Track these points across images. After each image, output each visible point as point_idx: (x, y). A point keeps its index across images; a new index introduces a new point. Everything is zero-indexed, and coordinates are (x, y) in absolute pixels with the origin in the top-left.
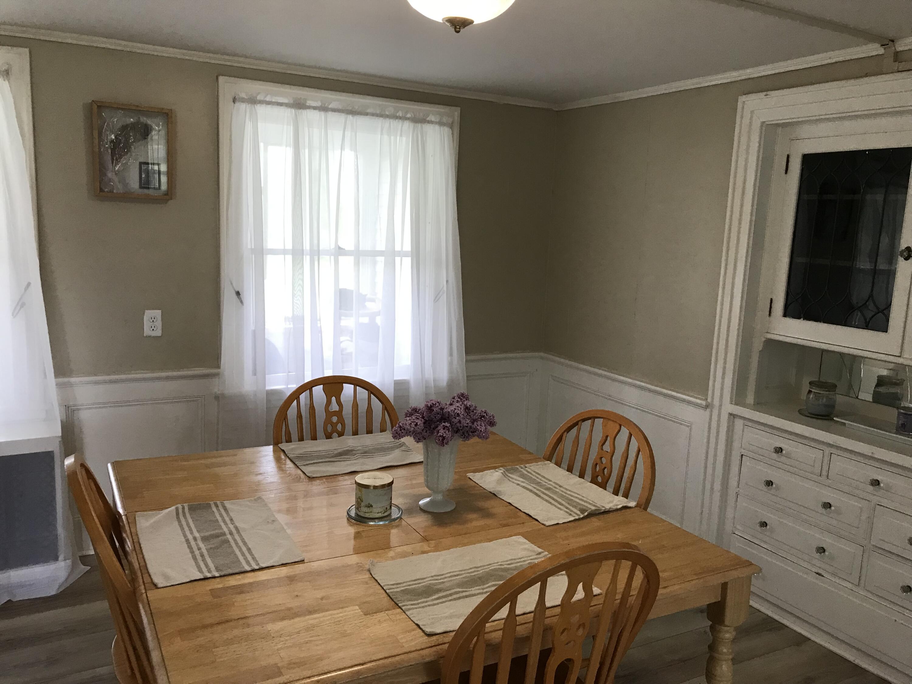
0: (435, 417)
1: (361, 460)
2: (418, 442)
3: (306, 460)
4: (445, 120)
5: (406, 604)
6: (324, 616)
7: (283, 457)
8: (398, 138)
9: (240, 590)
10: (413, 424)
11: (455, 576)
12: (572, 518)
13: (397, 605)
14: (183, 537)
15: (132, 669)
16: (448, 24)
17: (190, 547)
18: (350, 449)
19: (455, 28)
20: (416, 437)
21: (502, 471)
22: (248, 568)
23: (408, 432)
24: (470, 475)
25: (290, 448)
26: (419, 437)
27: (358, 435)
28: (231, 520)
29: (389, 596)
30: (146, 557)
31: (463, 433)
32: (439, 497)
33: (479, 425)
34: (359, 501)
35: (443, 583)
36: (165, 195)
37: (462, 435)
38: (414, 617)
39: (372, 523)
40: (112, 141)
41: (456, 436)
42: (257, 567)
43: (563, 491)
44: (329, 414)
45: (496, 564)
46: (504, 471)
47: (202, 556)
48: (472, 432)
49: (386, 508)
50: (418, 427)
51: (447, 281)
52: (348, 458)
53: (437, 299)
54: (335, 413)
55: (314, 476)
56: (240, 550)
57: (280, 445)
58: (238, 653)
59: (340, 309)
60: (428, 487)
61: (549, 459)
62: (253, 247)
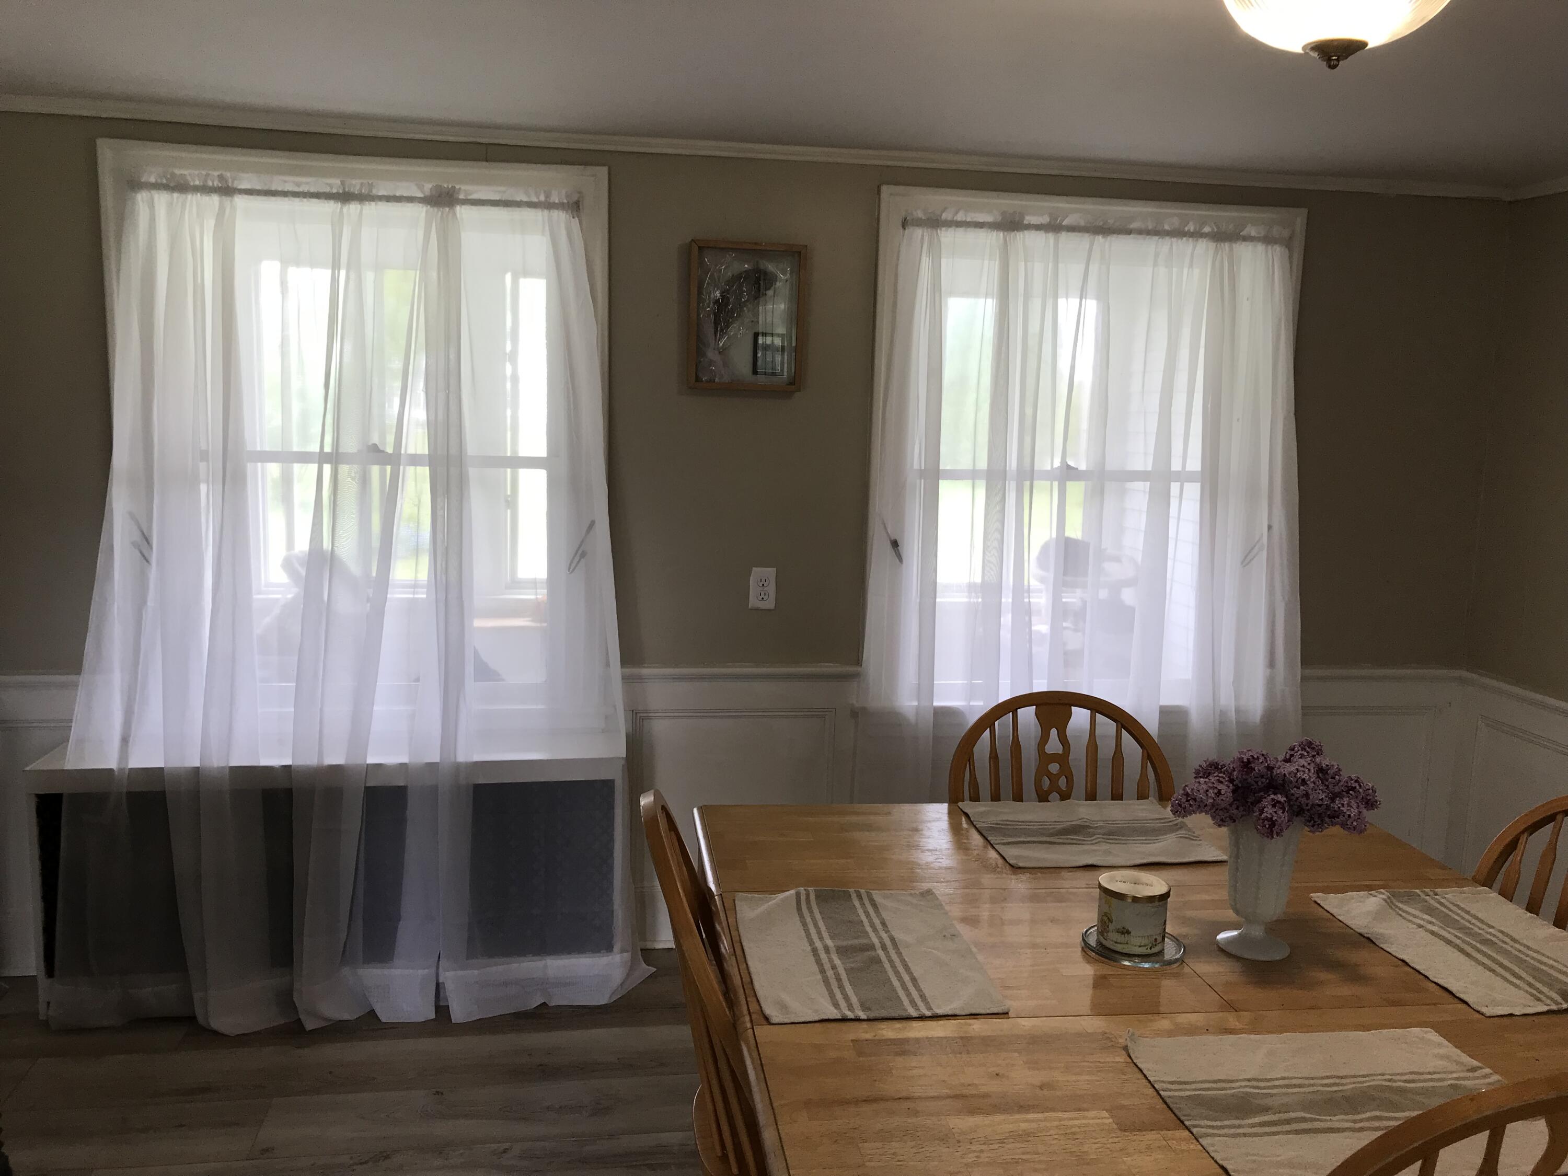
0: (1257, 782)
1: (1105, 847)
2: (1220, 826)
3: (1005, 835)
4: (1276, 231)
5: (1201, 1125)
6: (1045, 1120)
7: (965, 825)
8: (1185, 271)
9: (902, 1047)
10: (1211, 791)
11: (1295, 1086)
12: (1543, 1008)
13: (1182, 1122)
14: (808, 945)
15: (723, 1147)
16: (1315, 55)
17: (819, 962)
18: (1083, 824)
19: (1329, 60)
20: (1217, 817)
21: (1384, 897)
22: (914, 1014)
23: (1202, 805)
24: (1316, 896)
25: (977, 810)
26: (1222, 816)
27: (1095, 799)
28: (884, 924)
29: (1165, 1103)
30: (752, 970)
31: (1311, 818)
32: (1257, 932)
33: (1346, 806)
34: (1105, 922)
35: (1272, 1095)
36: (791, 384)
37: (1310, 822)
38: (1216, 1151)
39: (1127, 963)
40: (717, 302)
41: (1298, 821)
42: (928, 1013)
43: (1520, 951)
44: (1045, 758)
45: (1379, 1077)
46: (1389, 898)
47: (839, 980)
48: (1330, 817)
49: (1156, 940)
50: (1221, 797)
51: (1270, 527)
52: (1080, 840)
53: (1246, 561)
54: (1054, 758)
55: (1021, 865)
56: (900, 978)
57: (960, 804)
58: (901, 1158)
59: (1065, 574)
60: (1237, 912)
61: (1488, 882)
62: (923, 468)
